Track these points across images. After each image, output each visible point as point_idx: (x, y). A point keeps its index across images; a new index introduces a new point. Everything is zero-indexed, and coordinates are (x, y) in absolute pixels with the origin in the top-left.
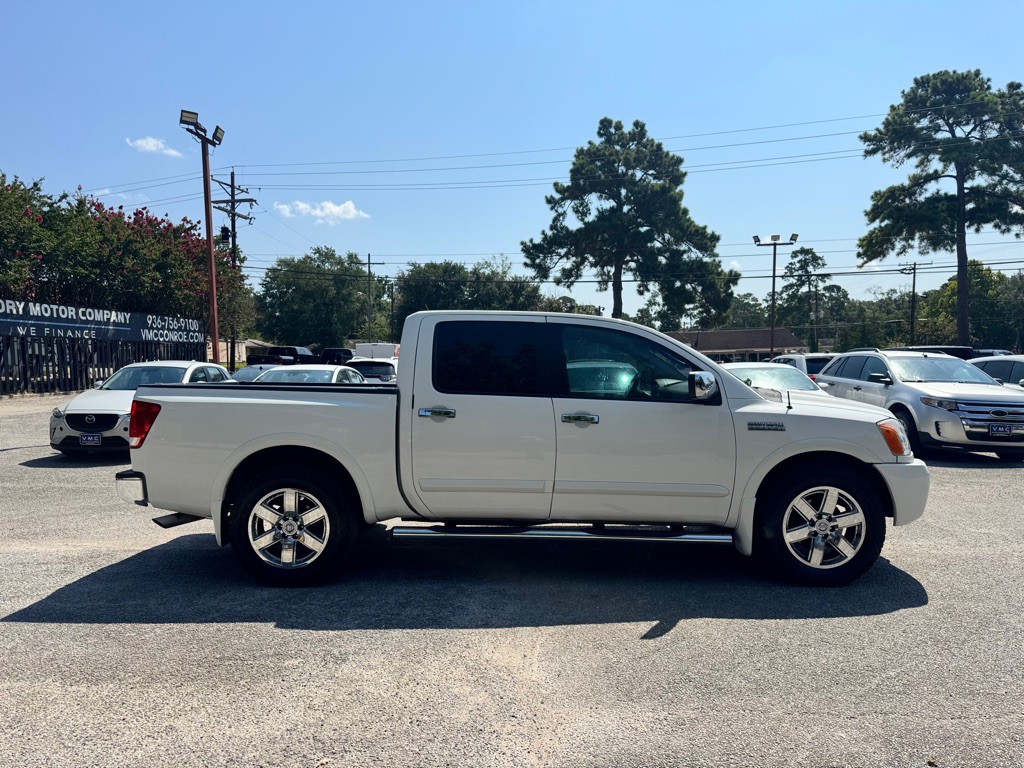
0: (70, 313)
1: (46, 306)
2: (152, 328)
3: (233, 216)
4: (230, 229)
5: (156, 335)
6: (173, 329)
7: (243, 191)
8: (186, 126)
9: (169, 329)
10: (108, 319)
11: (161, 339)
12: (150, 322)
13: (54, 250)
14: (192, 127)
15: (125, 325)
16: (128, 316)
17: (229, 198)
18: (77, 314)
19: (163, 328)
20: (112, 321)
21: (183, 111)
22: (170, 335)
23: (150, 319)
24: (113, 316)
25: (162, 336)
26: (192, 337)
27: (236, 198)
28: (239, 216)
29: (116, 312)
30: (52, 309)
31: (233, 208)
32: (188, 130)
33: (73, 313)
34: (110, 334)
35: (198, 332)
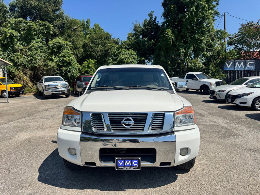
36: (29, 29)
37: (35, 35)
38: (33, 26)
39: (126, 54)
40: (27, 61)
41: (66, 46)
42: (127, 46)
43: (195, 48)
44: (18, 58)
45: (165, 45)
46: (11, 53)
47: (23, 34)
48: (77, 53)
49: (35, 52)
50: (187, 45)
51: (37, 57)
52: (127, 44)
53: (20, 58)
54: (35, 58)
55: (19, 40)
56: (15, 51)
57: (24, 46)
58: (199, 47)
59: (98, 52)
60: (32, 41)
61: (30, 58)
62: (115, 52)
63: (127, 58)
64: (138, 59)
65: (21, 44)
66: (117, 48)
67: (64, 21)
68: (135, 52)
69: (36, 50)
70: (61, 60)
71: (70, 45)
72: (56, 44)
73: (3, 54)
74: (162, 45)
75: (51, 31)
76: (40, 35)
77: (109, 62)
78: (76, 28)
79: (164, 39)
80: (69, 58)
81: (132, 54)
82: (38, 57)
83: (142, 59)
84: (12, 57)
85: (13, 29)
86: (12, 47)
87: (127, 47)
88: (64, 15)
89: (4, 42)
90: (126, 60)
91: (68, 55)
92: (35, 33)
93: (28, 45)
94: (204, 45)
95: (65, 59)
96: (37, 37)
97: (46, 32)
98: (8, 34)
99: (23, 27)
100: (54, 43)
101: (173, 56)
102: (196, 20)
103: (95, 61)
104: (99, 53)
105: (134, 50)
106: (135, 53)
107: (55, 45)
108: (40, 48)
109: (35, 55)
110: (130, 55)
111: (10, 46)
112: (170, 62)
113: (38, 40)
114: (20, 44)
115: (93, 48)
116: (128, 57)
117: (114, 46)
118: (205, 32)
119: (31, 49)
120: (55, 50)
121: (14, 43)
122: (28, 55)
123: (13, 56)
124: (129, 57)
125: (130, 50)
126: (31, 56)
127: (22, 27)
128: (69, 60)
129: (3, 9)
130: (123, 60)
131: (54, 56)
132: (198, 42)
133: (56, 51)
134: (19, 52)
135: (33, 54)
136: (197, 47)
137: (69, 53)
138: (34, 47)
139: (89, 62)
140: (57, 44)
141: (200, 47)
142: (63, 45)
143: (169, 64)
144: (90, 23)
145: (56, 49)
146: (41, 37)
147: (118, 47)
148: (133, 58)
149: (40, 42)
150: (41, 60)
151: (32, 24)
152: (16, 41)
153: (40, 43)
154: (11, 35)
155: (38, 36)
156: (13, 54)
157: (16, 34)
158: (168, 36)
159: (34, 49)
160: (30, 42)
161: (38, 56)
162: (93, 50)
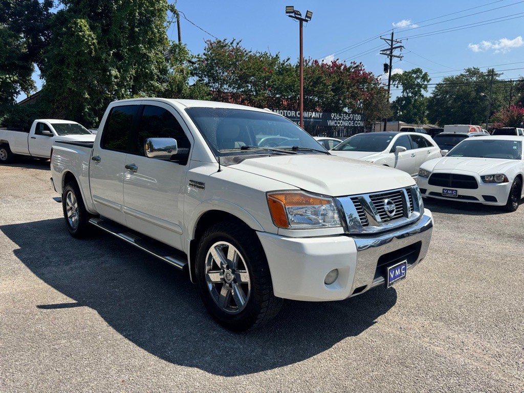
0: (292, 114)
1: (281, 111)
2: (334, 120)
3: (391, 56)
4: (389, 64)
5: (336, 123)
6: (346, 120)
7: (398, 42)
8: (289, 14)
9: (343, 120)
10: (311, 116)
11: (339, 125)
12: (333, 117)
13: (280, 85)
14: (293, 15)
15: (319, 118)
16: (321, 114)
17: (390, 47)
18: (296, 114)
19: (340, 119)
20: (313, 117)
21: (287, 7)
22: (344, 123)
23: (333, 115)
24: (314, 115)
25: (339, 123)
26: (356, 124)
27: (394, 46)
28: (395, 56)
29: (315, 112)
30: (284, 113)
31: (391, 53)
32: (290, 16)
33: (294, 114)
34: (311, 123)
35: (360, 121)
43: (137, 70)
45: (76, 56)
50: (122, 63)
58: (145, 70)
74: (68, 53)
79: (73, 39)
94: (153, 67)
101: (96, 82)
102: (137, 14)
112: (88, 94)
118: (155, 43)
132: (143, 61)
136: (141, 70)
141: (147, 71)
143: (87, 98)
158: (84, 36)
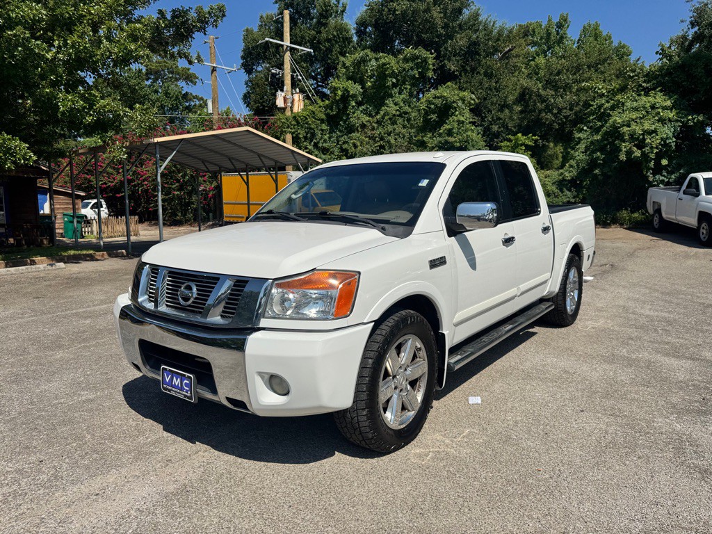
36: (382, 74)
37: (394, 85)
38: (389, 64)
39: (636, 109)
40: (372, 150)
41: (460, 103)
42: (644, 82)
44: (355, 146)
46: (342, 136)
47: (369, 86)
48: (505, 120)
49: (390, 128)
51: (393, 141)
52: (644, 76)
53: (359, 144)
54: (389, 142)
55: (359, 104)
56: (351, 129)
57: (370, 115)
59: (560, 110)
60: (387, 102)
61: (379, 144)
62: (601, 106)
63: (633, 120)
64: (677, 121)
65: (365, 112)
66: (609, 92)
67: (478, 37)
68: (670, 98)
69: (394, 123)
70: (441, 143)
71: (472, 102)
72: (433, 104)
73: (330, 138)
75: (430, 69)
76: (405, 84)
77: (579, 138)
78: (510, 50)
80: (460, 137)
81: (658, 105)
82: (396, 139)
83: (694, 119)
84: (344, 143)
85: (349, 78)
86: (346, 120)
87: (644, 85)
88: (480, 18)
89: (332, 111)
90: (629, 126)
91: (460, 129)
92: (394, 80)
93: (377, 113)
95: (451, 139)
96: (396, 90)
97: (417, 76)
98: (339, 93)
99: (371, 71)
100: (429, 102)
103: (533, 139)
104: (567, 112)
105: (667, 91)
106: (668, 103)
107: (432, 106)
108: (402, 117)
109: (389, 135)
110: (647, 112)
111: (342, 119)
113: (399, 98)
114: (361, 111)
115: (546, 101)
116: (641, 118)
117: (600, 87)
119: (382, 121)
120: (431, 118)
121: (350, 110)
122: (376, 137)
123: (347, 142)
124: (644, 116)
125: (652, 93)
126: (382, 139)
127: (369, 71)
128: (460, 142)
129: (341, 36)
130: (619, 128)
131: (429, 135)
133: (434, 120)
134: (358, 131)
135: (385, 134)
137: (463, 122)
138: (388, 115)
139: (515, 142)
140: (438, 101)
142: (454, 102)
144: (568, 26)
145: (434, 117)
146: (406, 89)
147: (613, 90)
148: (656, 118)
149: (404, 102)
150: (401, 146)
151: (387, 60)
152: (353, 106)
153: (402, 104)
154: (344, 94)
155: (400, 88)
156: (346, 136)
157: (355, 88)
159: (389, 122)
160: (383, 104)
161: (397, 137)
162: (547, 107)
